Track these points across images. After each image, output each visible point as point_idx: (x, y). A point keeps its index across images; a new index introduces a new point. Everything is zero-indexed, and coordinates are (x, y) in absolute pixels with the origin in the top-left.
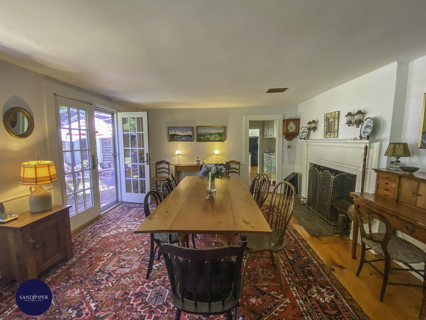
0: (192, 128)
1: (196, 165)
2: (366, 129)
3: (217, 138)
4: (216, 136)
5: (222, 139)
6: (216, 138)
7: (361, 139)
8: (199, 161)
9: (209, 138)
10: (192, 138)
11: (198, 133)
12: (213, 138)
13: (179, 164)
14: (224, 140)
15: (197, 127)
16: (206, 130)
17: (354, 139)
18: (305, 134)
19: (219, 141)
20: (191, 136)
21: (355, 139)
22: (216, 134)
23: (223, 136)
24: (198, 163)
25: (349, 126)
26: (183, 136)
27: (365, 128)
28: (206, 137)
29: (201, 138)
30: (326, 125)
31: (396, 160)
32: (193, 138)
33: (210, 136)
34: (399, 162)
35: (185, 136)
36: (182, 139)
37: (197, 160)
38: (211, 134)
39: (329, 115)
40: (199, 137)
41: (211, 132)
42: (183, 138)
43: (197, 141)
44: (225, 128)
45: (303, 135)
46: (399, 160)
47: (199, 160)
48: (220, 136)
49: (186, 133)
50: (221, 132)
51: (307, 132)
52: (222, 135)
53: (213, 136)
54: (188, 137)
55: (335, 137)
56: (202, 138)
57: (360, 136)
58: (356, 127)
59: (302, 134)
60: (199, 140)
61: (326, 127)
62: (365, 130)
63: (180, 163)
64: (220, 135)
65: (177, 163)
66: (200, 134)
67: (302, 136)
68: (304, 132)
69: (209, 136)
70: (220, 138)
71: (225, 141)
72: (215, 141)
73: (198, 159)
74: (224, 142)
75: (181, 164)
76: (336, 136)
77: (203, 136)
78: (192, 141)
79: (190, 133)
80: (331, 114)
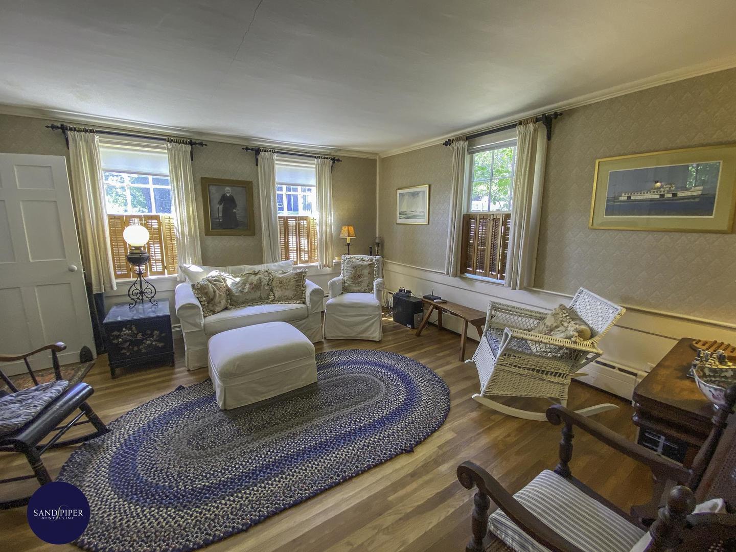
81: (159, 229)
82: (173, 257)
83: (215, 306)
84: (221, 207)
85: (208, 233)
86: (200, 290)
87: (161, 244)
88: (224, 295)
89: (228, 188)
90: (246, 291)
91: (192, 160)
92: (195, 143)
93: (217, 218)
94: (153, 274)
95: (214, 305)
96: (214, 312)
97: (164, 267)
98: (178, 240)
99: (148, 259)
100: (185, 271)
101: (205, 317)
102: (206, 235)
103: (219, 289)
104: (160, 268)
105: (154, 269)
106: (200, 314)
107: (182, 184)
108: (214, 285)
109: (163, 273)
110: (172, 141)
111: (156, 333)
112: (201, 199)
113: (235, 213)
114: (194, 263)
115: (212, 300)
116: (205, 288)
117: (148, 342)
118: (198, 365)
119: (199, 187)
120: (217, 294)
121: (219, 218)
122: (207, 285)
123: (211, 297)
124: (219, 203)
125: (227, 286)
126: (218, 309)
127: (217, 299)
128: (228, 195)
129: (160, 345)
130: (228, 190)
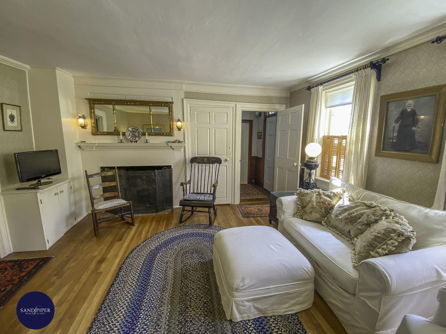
83: (305, 213)
84: (397, 126)
85: (378, 154)
89: (410, 102)
90: (340, 218)
93: (391, 138)
102: (375, 156)
113: (414, 132)
121: (393, 139)
124: (395, 121)
128: (409, 110)
130: (410, 104)
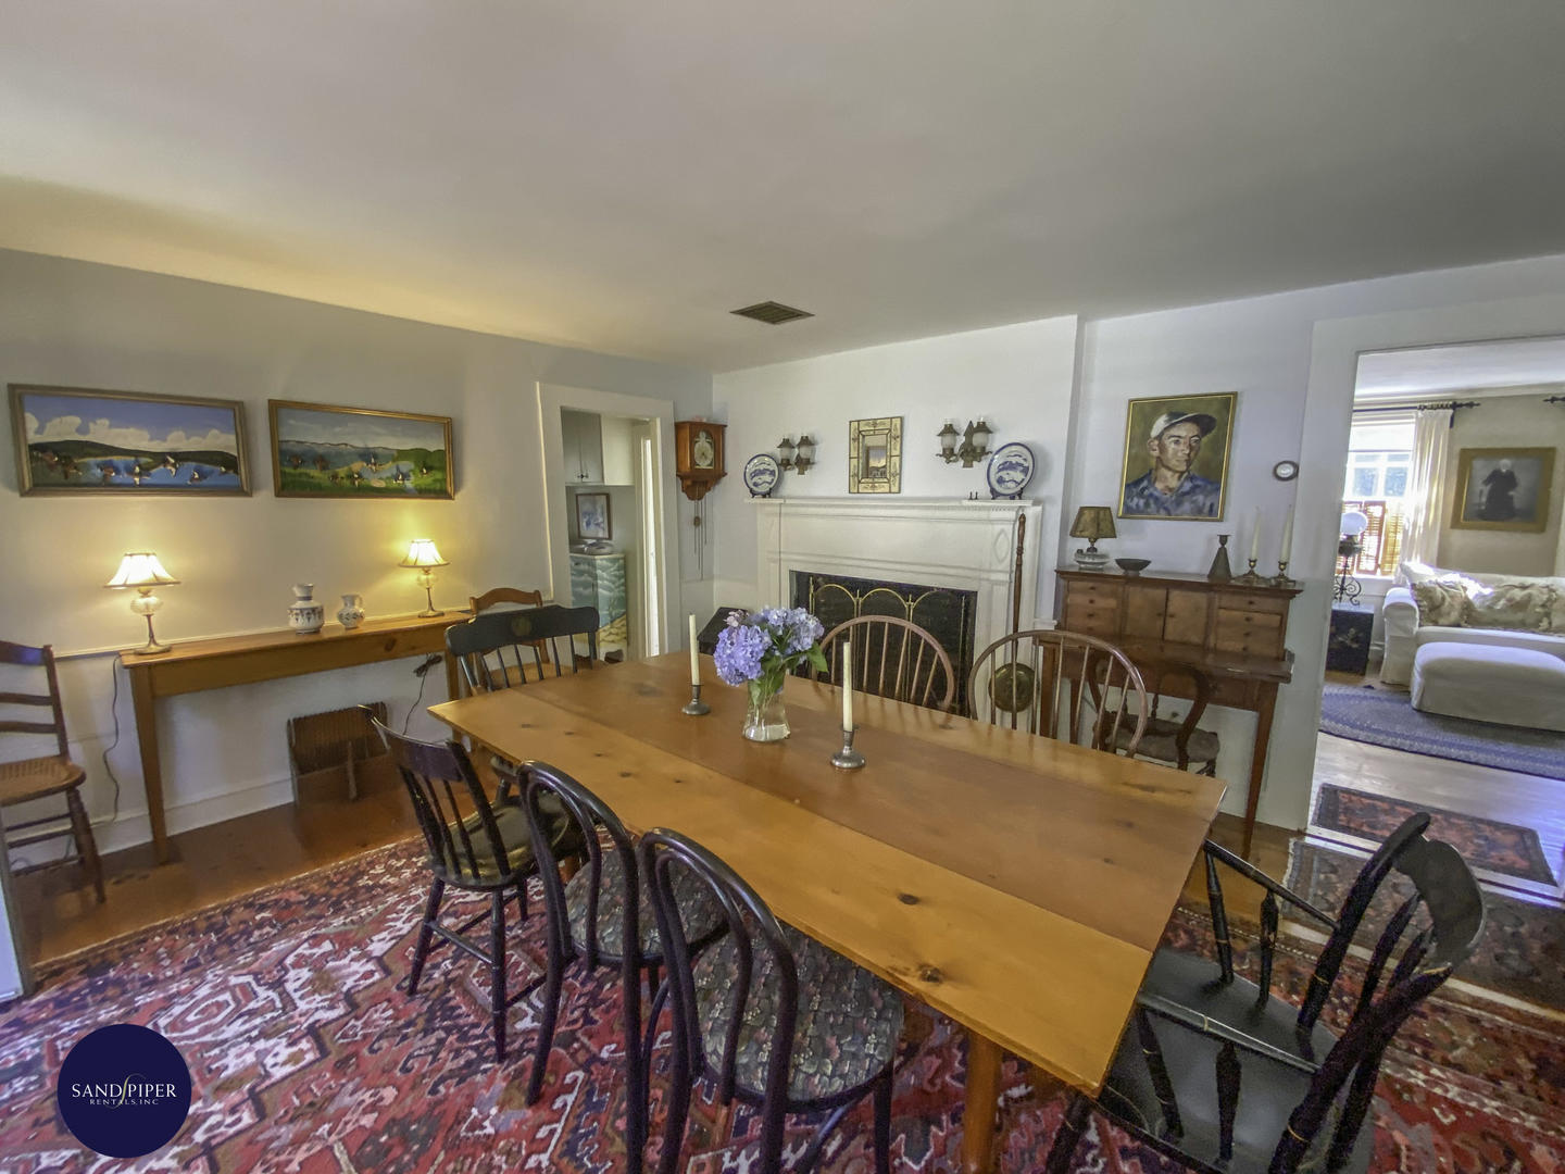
0: (235, 413)
1: (293, 640)
2: (1005, 472)
3: (412, 478)
4: (404, 470)
5: (438, 486)
6: (405, 477)
7: (993, 499)
8: (316, 612)
9: (360, 476)
10: (236, 472)
11: (284, 447)
12: (384, 476)
13: (154, 648)
14: (450, 489)
15: (275, 407)
16: (337, 429)
17: (971, 499)
18: (767, 478)
19: (422, 493)
20: (228, 462)
21: (974, 497)
22: (403, 455)
23: (443, 469)
24: (313, 623)
25: (948, 462)
26: (160, 458)
27: (1000, 470)
28: (342, 472)
29: (307, 475)
30: (854, 454)
31: (1089, 545)
32: (250, 472)
33: (369, 462)
34: (1095, 550)
35: (181, 457)
36: (147, 479)
37: (300, 604)
38: (368, 456)
39: (867, 425)
40: (296, 467)
41: (371, 445)
42: (159, 474)
43: (278, 495)
44: (448, 428)
45: (760, 481)
46: (1096, 545)
47: (313, 603)
48: (430, 469)
49: (178, 441)
50: (432, 449)
51: (772, 473)
52: (437, 465)
53: (389, 468)
54: (207, 467)
55: (890, 492)
56: (315, 472)
57: (993, 491)
58: (964, 467)
59: (755, 479)
60: (288, 487)
61: (854, 462)
62: (1000, 474)
63: (163, 642)
64: (426, 461)
65: (142, 644)
66: (297, 449)
67: (756, 484)
68: (762, 472)
69: (357, 466)
70: (426, 480)
71: (455, 491)
72: (401, 493)
73: (308, 598)
74: (450, 497)
75: (167, 650)
76: (895, 489)
77: (322, 461)
78: (239, 491)
79: (220, 440)
80: (874, 422)
81: (1382, 519)
82: (1393, 554)
84: (1486, 488)
85: (1456, 524)
86: (1423, 592)
87: (1380, 535)
88: (1457, 607)
89: (1505, 461)
90: (1499, 608)
91: (1451, 425)
92: (1461, 405)
94: (1359, 571)
95: (1440, 615)
96: (1436, 623)
97: (1377, 566)
98: (1405, 532)
99: (1360, 550)
100: (1406, 571)
101: (1420, 626)
102: (1450, 528)
103: (1451, 597)
104: (1370, 565)
105: (1362, 567)
106: (1414, 618)
107: (1428, 461)
108: (1446, 591)
109: (1374, 572)
110: (1425, 407)
111: (1353, 631)
112: (1454, 479)
113: (1511, 496)
114: (1424, 561)
115: (1438, 607)
116: (1430, 591)
117: (1340, 639)
118: (1397, 679)
119: (1456, 462)
120: (1447, 604)
121: (1478, 506)
122: (1435, 589)
123: (1438, 604)
124: (1483, 482)
125: (1466, 597)
126: (1441, 621)
127: (1445, 607)
128: (1504, 471)
129: (1355, 646)
130: (1505, 464)
